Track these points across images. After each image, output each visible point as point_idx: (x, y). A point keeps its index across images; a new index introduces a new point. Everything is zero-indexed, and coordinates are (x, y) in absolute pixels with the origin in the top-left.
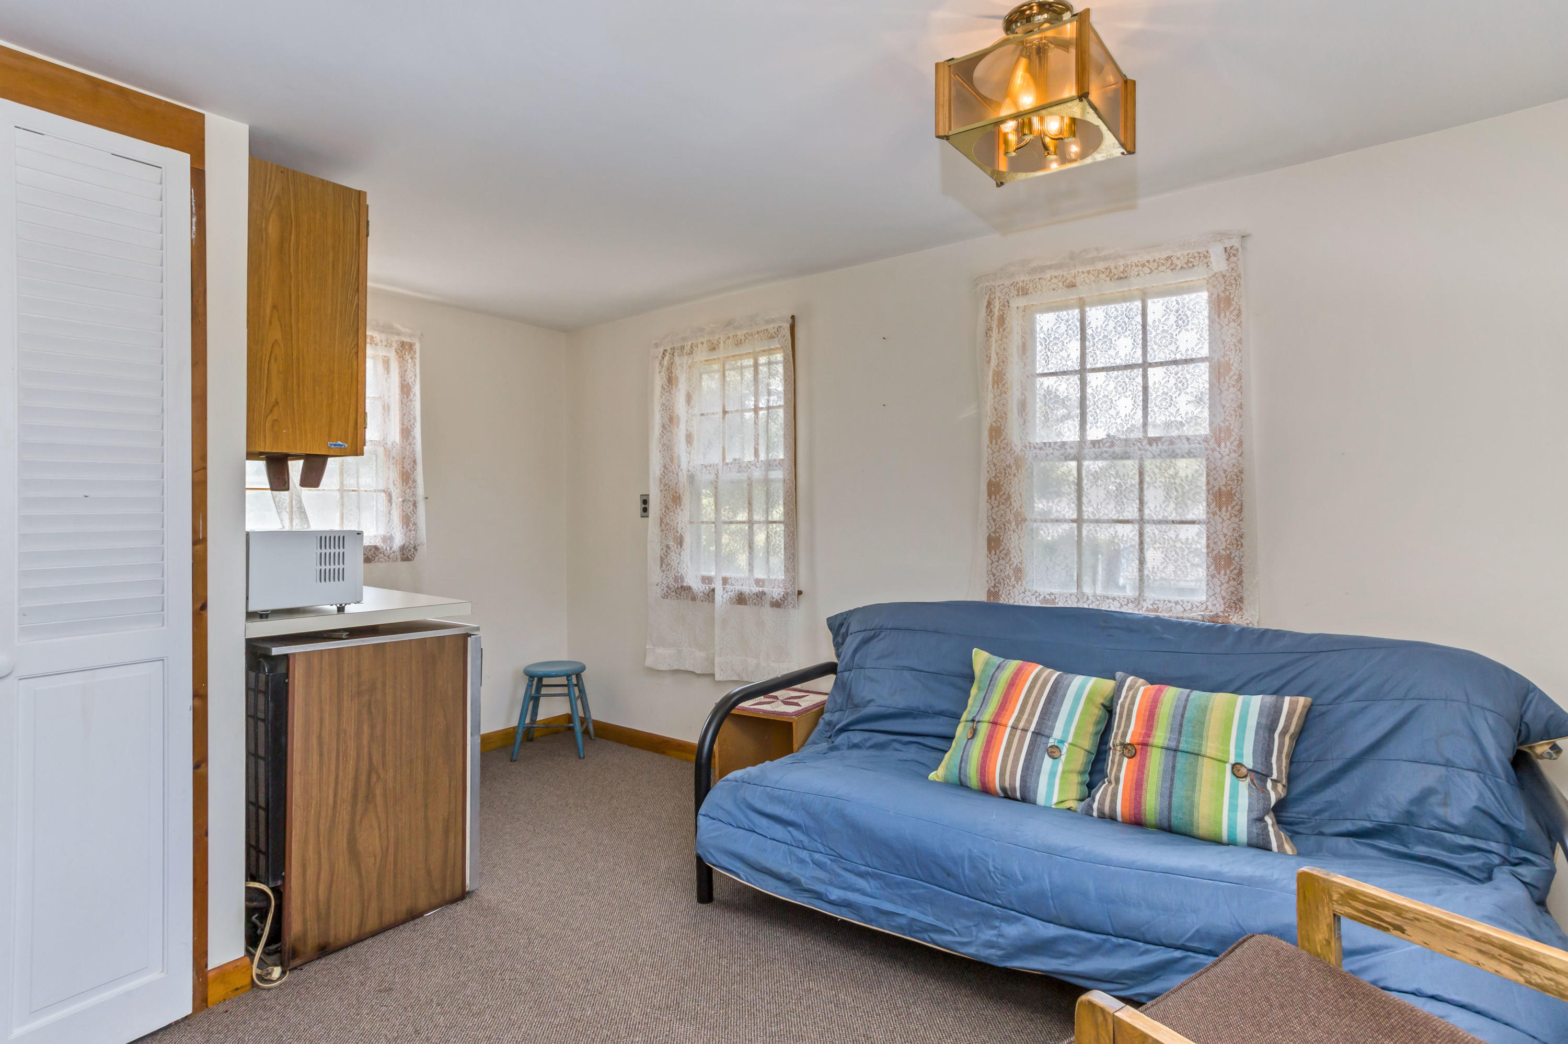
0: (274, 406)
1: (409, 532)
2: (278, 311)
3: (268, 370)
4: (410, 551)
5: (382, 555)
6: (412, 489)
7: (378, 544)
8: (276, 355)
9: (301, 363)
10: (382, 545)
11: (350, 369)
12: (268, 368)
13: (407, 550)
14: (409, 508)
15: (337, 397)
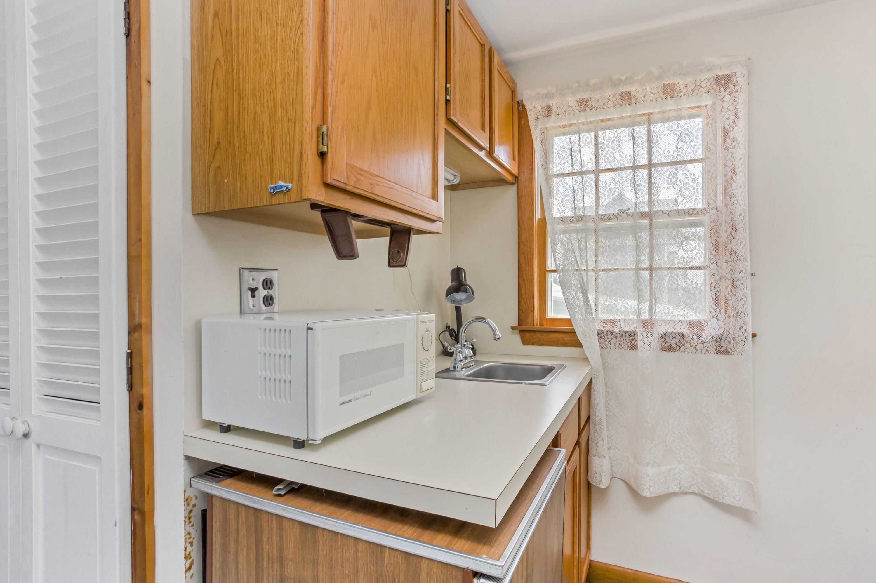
0: (216, 148)
1: (728, 319)
2: (218, 19)
3: (211, 103)
4: (729, 342)
5: (688, 345)
6: (730, 263)
7: (684, 331)
8: (218, 79)
9: (241, 80)
10: (688, 332)
11: (296, 63)
12: (211, 99)
13: (726, 342)
14: (727, 287)
15: (280, 114)
